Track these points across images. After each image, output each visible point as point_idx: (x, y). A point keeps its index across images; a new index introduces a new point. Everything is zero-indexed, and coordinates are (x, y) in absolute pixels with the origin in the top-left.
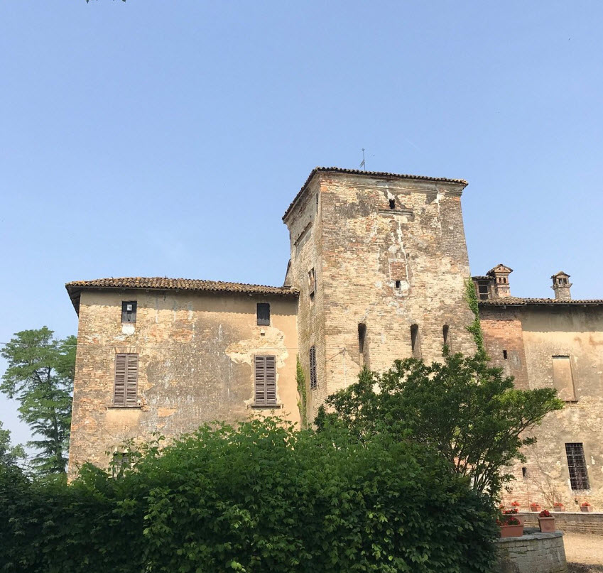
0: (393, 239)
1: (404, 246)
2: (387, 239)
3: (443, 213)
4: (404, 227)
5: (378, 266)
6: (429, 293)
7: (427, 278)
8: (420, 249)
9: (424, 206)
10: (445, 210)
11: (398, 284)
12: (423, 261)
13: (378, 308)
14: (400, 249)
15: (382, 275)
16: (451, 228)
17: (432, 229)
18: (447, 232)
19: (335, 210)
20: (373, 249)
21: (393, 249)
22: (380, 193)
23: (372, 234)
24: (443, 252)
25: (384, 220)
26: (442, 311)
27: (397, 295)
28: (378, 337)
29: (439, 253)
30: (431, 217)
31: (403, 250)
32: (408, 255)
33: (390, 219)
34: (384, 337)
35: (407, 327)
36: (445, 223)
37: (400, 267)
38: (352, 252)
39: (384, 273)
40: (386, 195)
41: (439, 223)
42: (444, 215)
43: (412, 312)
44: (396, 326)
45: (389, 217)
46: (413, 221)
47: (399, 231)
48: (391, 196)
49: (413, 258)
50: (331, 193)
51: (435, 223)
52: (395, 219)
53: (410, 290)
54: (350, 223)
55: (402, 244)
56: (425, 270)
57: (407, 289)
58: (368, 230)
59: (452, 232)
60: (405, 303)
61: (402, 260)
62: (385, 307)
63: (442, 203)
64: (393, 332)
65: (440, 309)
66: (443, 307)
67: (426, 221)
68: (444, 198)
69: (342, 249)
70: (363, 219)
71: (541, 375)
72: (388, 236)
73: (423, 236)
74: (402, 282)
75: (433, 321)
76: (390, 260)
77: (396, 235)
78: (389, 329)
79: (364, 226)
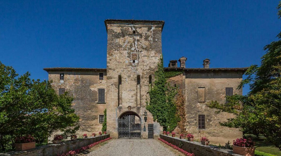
0: (133, 45)
1: (137, 48)
2: (131, 46)
4: (138, 41)
5: (127, 55)
6: (145, 64)
7: (145, 59)
8: (143, 48)
9: (146, 32)
10: (155, 33)
11: (134, 62)
12: (144, 53)
13: (126, 70)
14: (136, 49)
17: (149, 41)
18: (154, 42)
19: (112, 35)
20: (125, 49)
21: (133, 49)
22: (130, 28)
23: (125, 44)
24: (152, 49)
25: (131, 38)
27: (133, 65)
28: (125, 80)
29: (150, 50)
30: (149, 36)
31: (137, 49)
32: (138, 51)
33: (133, 38)
34: (127, 80)
35: (136, 76)
36: (154, 38)
37: (136, 55)
38: (118, 50)
39: (129, 57)
40: (132, 29)
41: (152, 39)
42: (154, 35)
43: (138, 71)
44: (132, 76)
45: (133, 37)
46: (141, 38)
47: (136, 42)
48: (134, 29)
49: (140, 52)
50: (111, 30)
51: (150, 39)
52: (135, 38)
53: (138, 63)
54: (118, 40)
55: (136, 47)
56: (145, 56)
57: (137, 63)
59: (157, 41)
60: (136, 68)
61: (136, 53)
62: (128, 69)
63: (153, 31)
65: (149, 69)
66: (150, 69)
67: (147, 38)
68: (155, 28)
69: (114, 50)
70: (123, 38)
71: (193, 94)
72: (131, 44)
73: (145, 43)
74: (135, 61)
75: (146, 74)
76: (132, 53)
77: (135, 44)
78: (129, 77)
79: (123, 41)
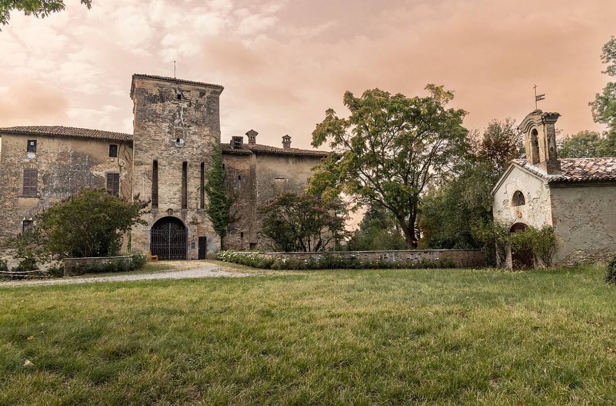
0: (178, 116)
1: (184, 120)
2: (174, 116)
3: (208, 103)
4: (185, 110)
5: (167, 130)
6: (195, 145)
7: (195, 138)
8: (193, 122)
9: (198, 99)
10: (210, 101)
11: (178, 140)
12: (193, 128)
13: (165, 153)
14: (181, 121)
15: (169, 135)
16: (212, 112)
17: (201, 112)
18: (209, 113)
19: (145, 98)
20: (165, 121)
21: (176, 121)
22: (172, 90)
23: (165, 113)
24: (206, 124)
25: (174, 105)
26: (201, 155)
27: (177, 146)
28: (164, 167)
29: (203, 125)
30: (202, 105)
31: (183, 122)
32: (185, 125)
33: (177, 105)
34: (167, 168)
35: (181, 163)
36: (209, 108)
37: (180, 131)
38: (153, 122)
39: (170, 134)
40: (176, 91)
41: (205, 109)
42: (209, 104)
43: (185, 155)
44: (174, 162)
45: (177, 104)
46: (190, 106)
47: (182, 112)
48: (179, 92)
49: (188, 127)
50: (143, 89)
51: (203, 108)
52: (180, 105)
53: (184, 144)
54: (154, 106)
55: (182, 119)
56: (195, 133)
57: (183, 143)
58: (163, 111)
59: (212, 114)
60: (181, 150)
61: (181, 128)
62: (169, 152)
63: (208, 98)
64: (172, 165)
65: (201, 154)
66: (203, 153)
67: (198, 107)
68: (210, 95)
69: (147, 120)
70: (161, 104)
71: (267, 187)
72: (175, 114)
73: (196, 115)
74: (180, 139)
75: (196, 160)
76: (175, 127)
77: (180, 114)
78: (170, 164)
79: (161, 108)
